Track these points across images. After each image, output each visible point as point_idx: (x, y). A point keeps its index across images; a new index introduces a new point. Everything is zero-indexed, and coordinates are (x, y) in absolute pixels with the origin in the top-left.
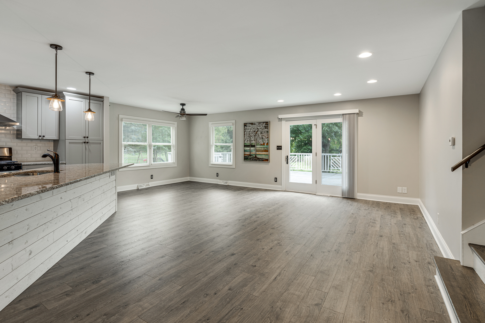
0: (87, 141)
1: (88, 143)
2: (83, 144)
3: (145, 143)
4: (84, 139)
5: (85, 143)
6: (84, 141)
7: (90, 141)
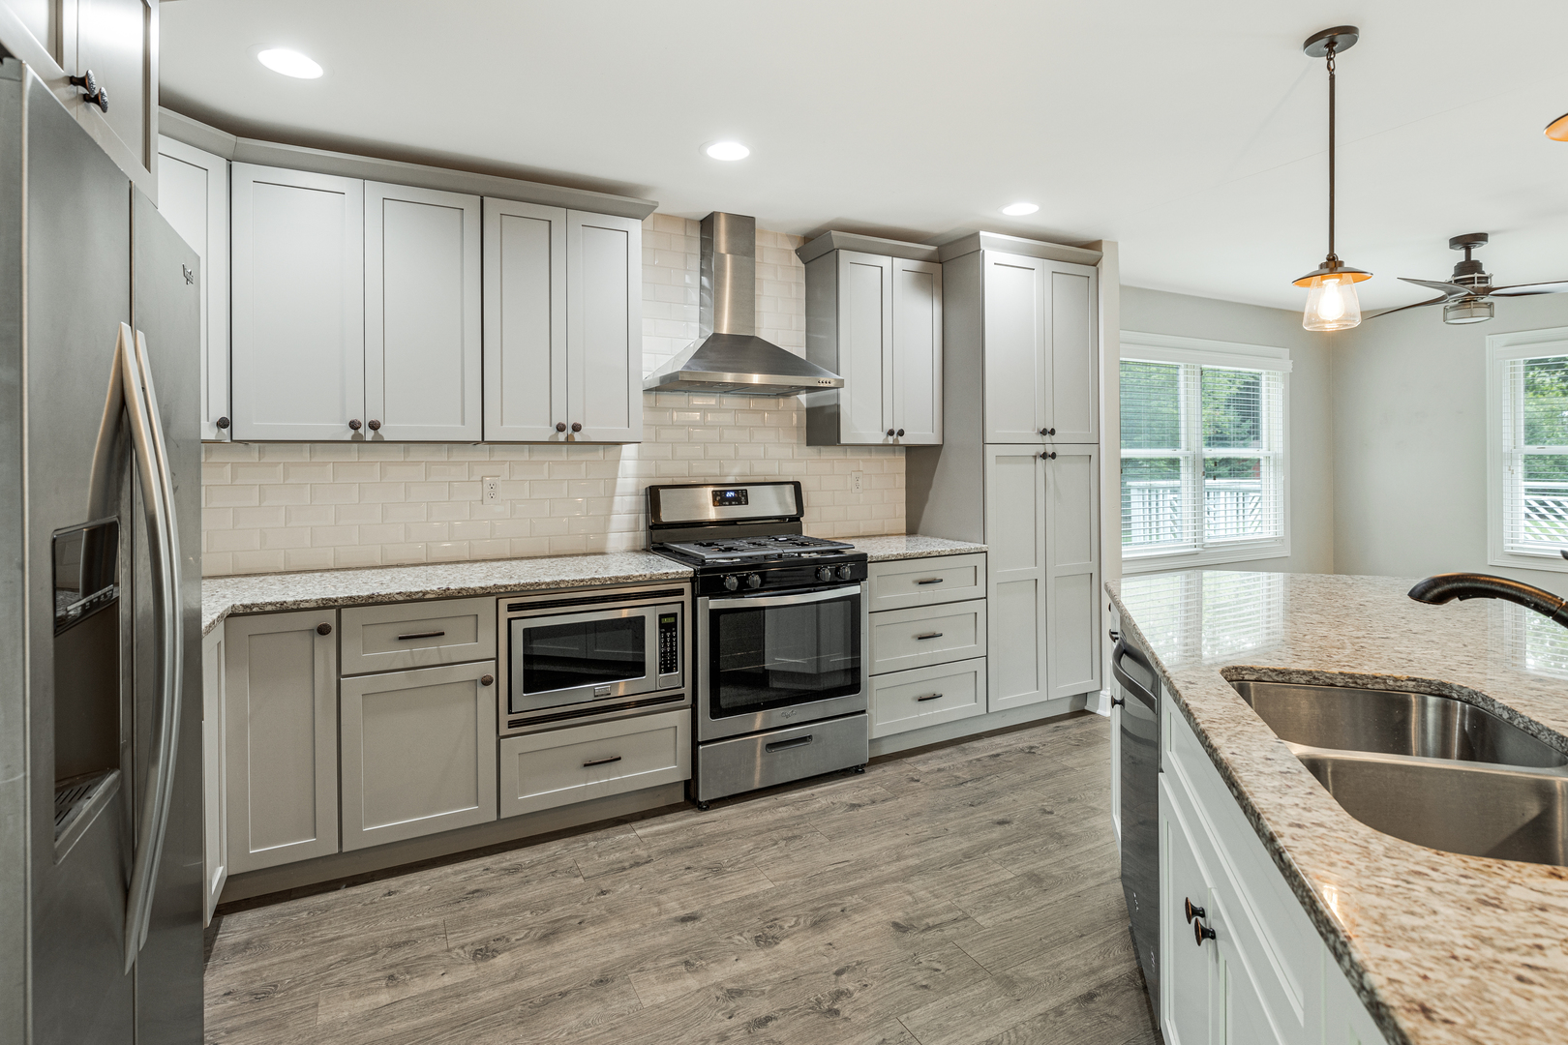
0: (1050, 450)
1: (1053, 456)
2: (1039, 461)
3: (1178, 451)
4: (1039, 439)
5: (1044, 456)
6: (1041, 450)
7: (1060, 450)
